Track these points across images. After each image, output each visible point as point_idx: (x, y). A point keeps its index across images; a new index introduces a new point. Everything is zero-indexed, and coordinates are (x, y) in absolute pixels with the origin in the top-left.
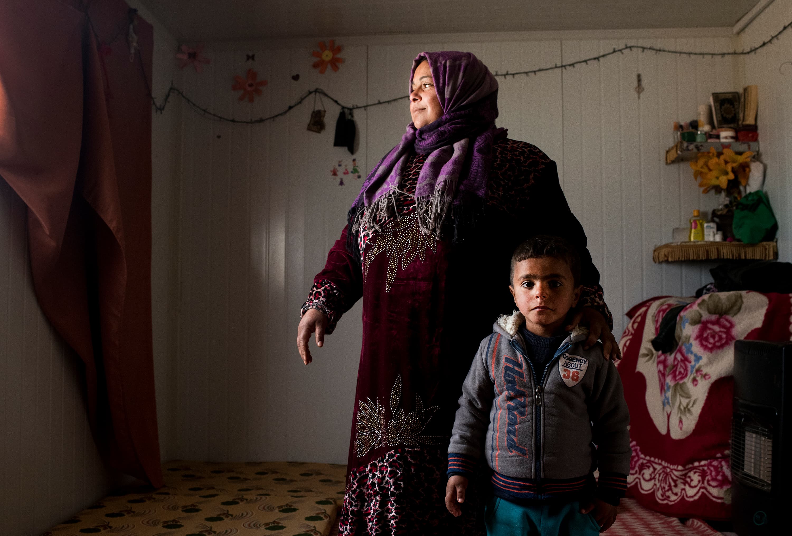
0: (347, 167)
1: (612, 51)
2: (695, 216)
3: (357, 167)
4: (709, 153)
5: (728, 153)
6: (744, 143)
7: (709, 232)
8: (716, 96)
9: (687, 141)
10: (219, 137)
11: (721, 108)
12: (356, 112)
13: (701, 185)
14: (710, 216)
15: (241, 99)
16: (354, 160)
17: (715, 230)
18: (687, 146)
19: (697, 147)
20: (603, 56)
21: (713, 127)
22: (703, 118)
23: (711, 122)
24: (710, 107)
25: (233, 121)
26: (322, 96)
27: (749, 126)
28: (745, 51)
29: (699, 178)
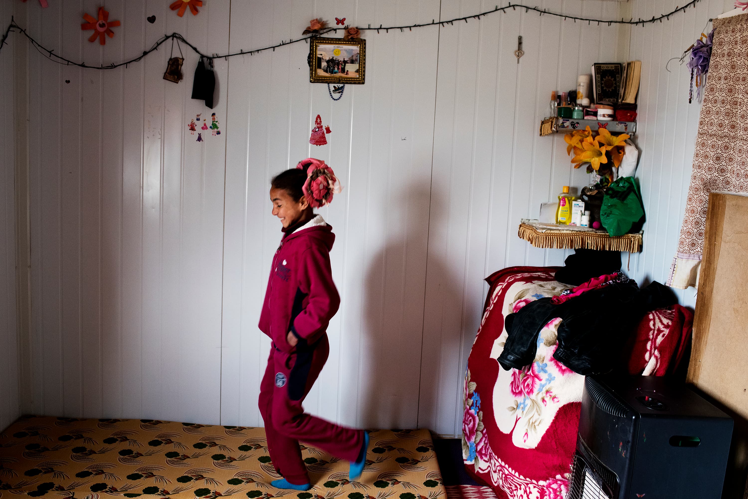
0: (206, 122)
1: (494, 9)
2: (564, 193)
3: (217, 122)
4: (584, 131)
5: (604, 133)
6: (621, 123)
7: (577, 210)
8: (598, 66)
9: (563, 118)
10: (68, 82)
11: (602, 80)
12: (216, 62)
13: (573, 161)
14: (579, 193)
15: (92, 40)
16: (214, 114)
17: (583, 209)
18: (563, 123)
19: (573, 124)
20: (484, 14)
21: (592, 100)
22: (582, 90)
23: (590, 96)
24: (591, 76)
25: (83, 65)
26: (180, 42)
27: (629, 104)
28: (633, 21)
29: (572, 152)
